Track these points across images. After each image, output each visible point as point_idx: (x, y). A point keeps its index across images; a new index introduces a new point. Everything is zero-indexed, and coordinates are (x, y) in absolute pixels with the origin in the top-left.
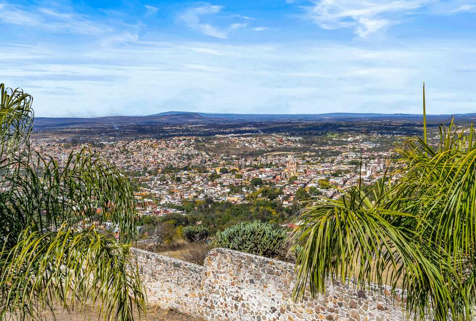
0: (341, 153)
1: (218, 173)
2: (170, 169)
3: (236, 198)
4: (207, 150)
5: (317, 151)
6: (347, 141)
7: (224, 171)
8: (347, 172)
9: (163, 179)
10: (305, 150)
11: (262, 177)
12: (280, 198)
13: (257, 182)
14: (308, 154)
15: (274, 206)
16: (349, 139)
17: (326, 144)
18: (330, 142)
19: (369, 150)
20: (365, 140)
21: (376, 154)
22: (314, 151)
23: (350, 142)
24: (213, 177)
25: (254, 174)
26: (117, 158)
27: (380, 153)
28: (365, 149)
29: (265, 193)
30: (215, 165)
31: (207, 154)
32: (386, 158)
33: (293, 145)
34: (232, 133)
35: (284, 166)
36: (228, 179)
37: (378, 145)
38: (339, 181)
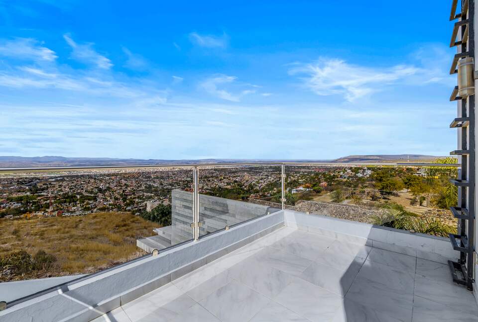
2: (206, 177)
3: (229, 187)
7: (224, 178)
8: (265, 178)
9: (204, 181)
10: (250, 171)
11: (237, 180)
12: (244, 187)
13: (236, 181)
15: (242, 189)
24: (221, 180)
25: (234, 179)
29: (238, 185)
36: (226, 181)
38: (262, 181)
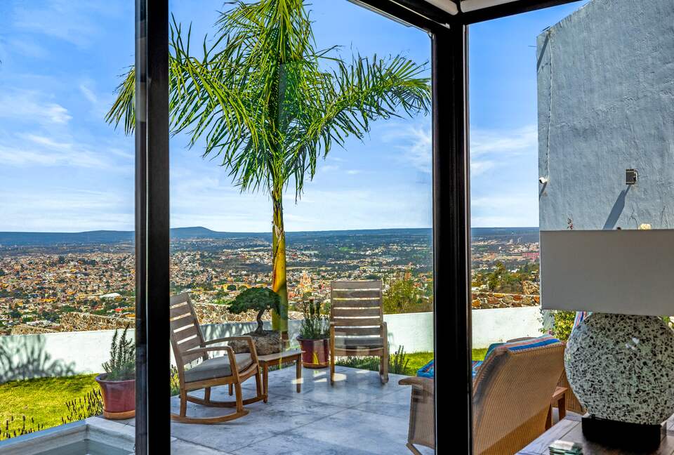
0: (359, 267)
1: (226, 290)
4: (214, 267)
5: (333, 266)
6: (365, 255)
14: (323, 269)
16: (367, 253)
17: (344, 258)
18: (347, 256)
19: (388, 264)
20: (384, 253)
21: (395, 268)
22: (330, 265)
23: (369, 256)
26: (111, 276)
27: (400, 267)
28: (384, 262)
30: (222, 282)
31: (214, 270)
32: (405, 271)
33: (308, 260)
34: (242, 247)
35: (298, 282)
37: (398, 258)
